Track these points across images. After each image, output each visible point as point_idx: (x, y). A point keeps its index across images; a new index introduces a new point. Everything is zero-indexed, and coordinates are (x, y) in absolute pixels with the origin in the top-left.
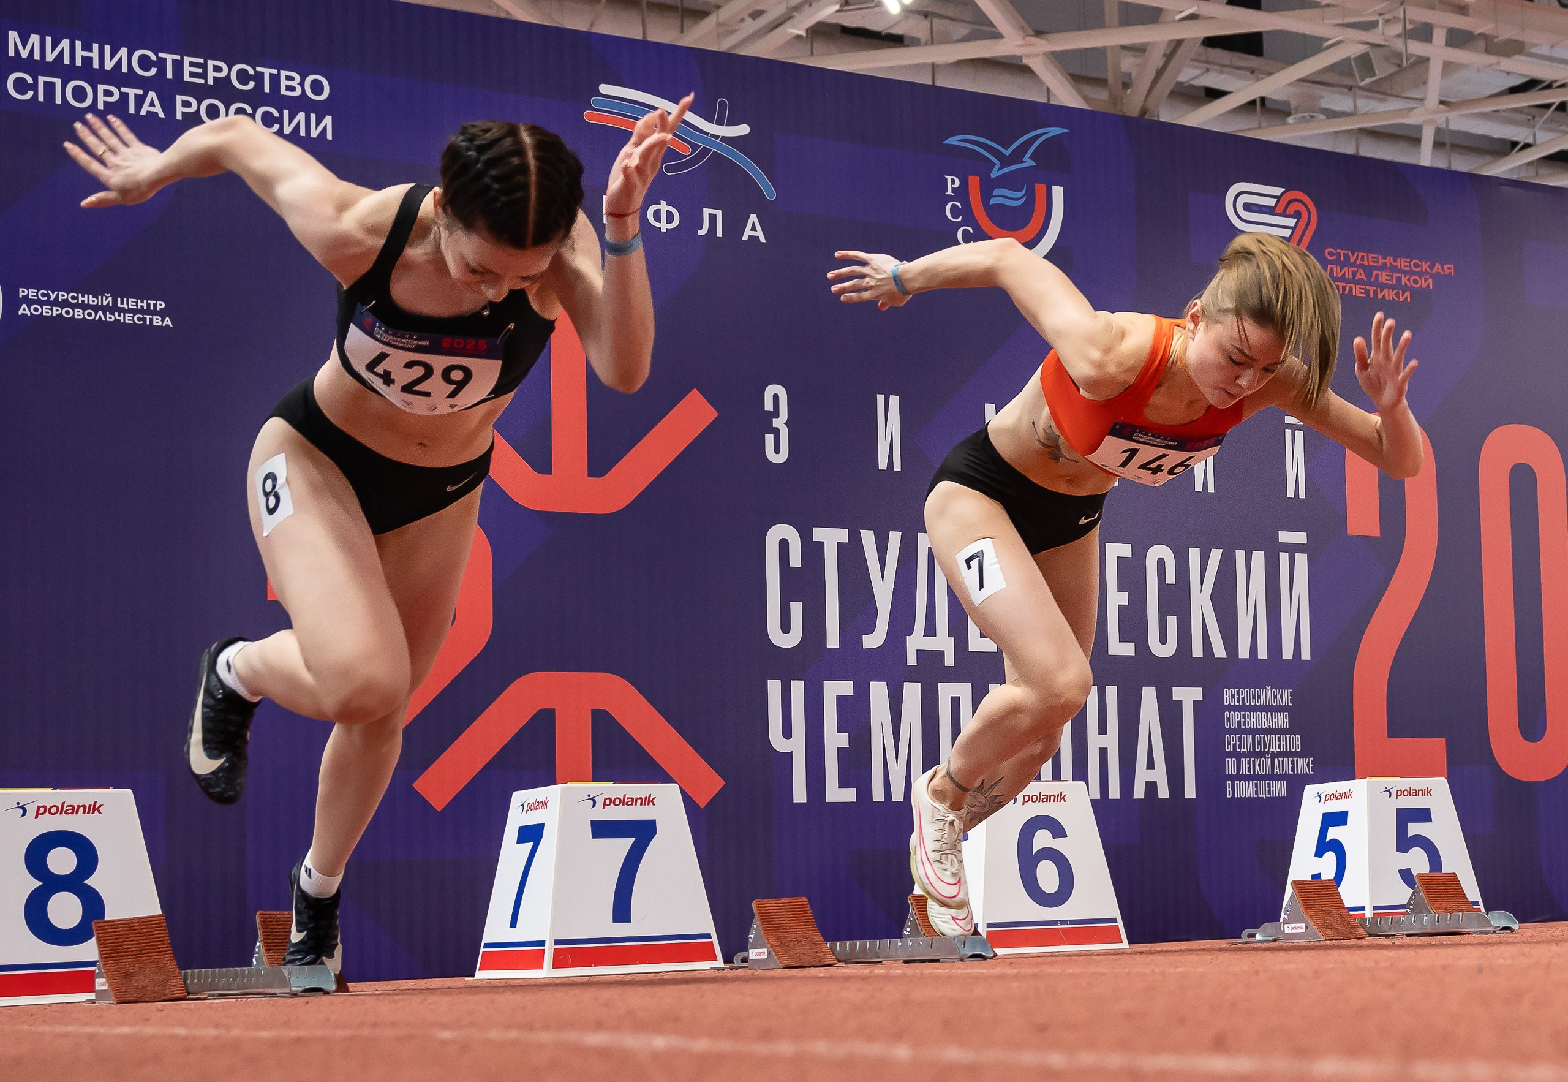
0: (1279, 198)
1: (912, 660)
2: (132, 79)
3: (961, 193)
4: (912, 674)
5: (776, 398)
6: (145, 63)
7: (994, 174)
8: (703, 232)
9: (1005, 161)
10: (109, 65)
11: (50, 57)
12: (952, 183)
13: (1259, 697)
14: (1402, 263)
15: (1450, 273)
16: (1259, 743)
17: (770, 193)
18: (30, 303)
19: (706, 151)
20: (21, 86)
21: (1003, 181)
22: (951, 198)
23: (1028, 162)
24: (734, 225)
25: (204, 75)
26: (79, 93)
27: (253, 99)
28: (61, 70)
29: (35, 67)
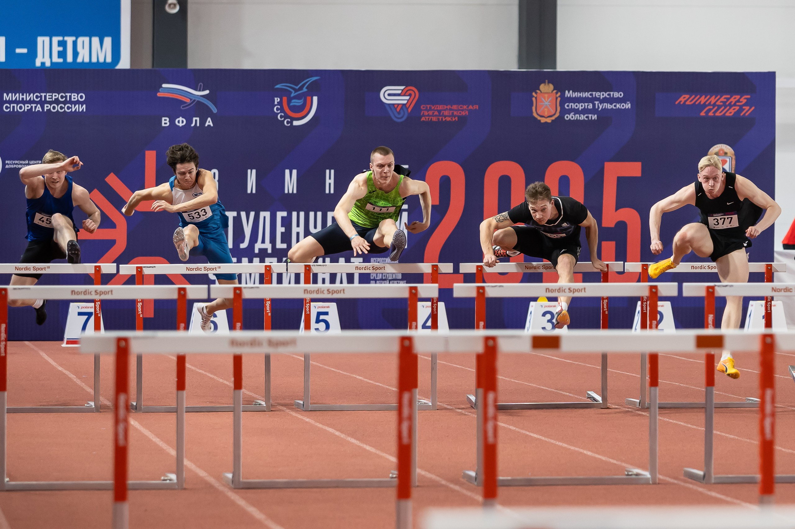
0: (402, 90)
1: (257, 251)
2: (34, 102)
3: (280, 103)
4: (256, 256)
6: (37, 97)
7: (292, 95)
8: (193, 125)
9: (296, 90)
10: (28, 99)
11: (14, 99)
12: (277, 100)
13: (385, 261)
14: (455, 107)
15: (476, 109)
16: (384, 276)
17: (215, 110)
18: (8, 164)
19: (194, 100)
20: (7, 108)
21: (295, 97)
22: (276, 105)
23: (305, 90)
24: (203, 122)
25: (52, 98)
26: (21, 108)
27: (65, 103)
28: (16, 102)
29: (10, 102)
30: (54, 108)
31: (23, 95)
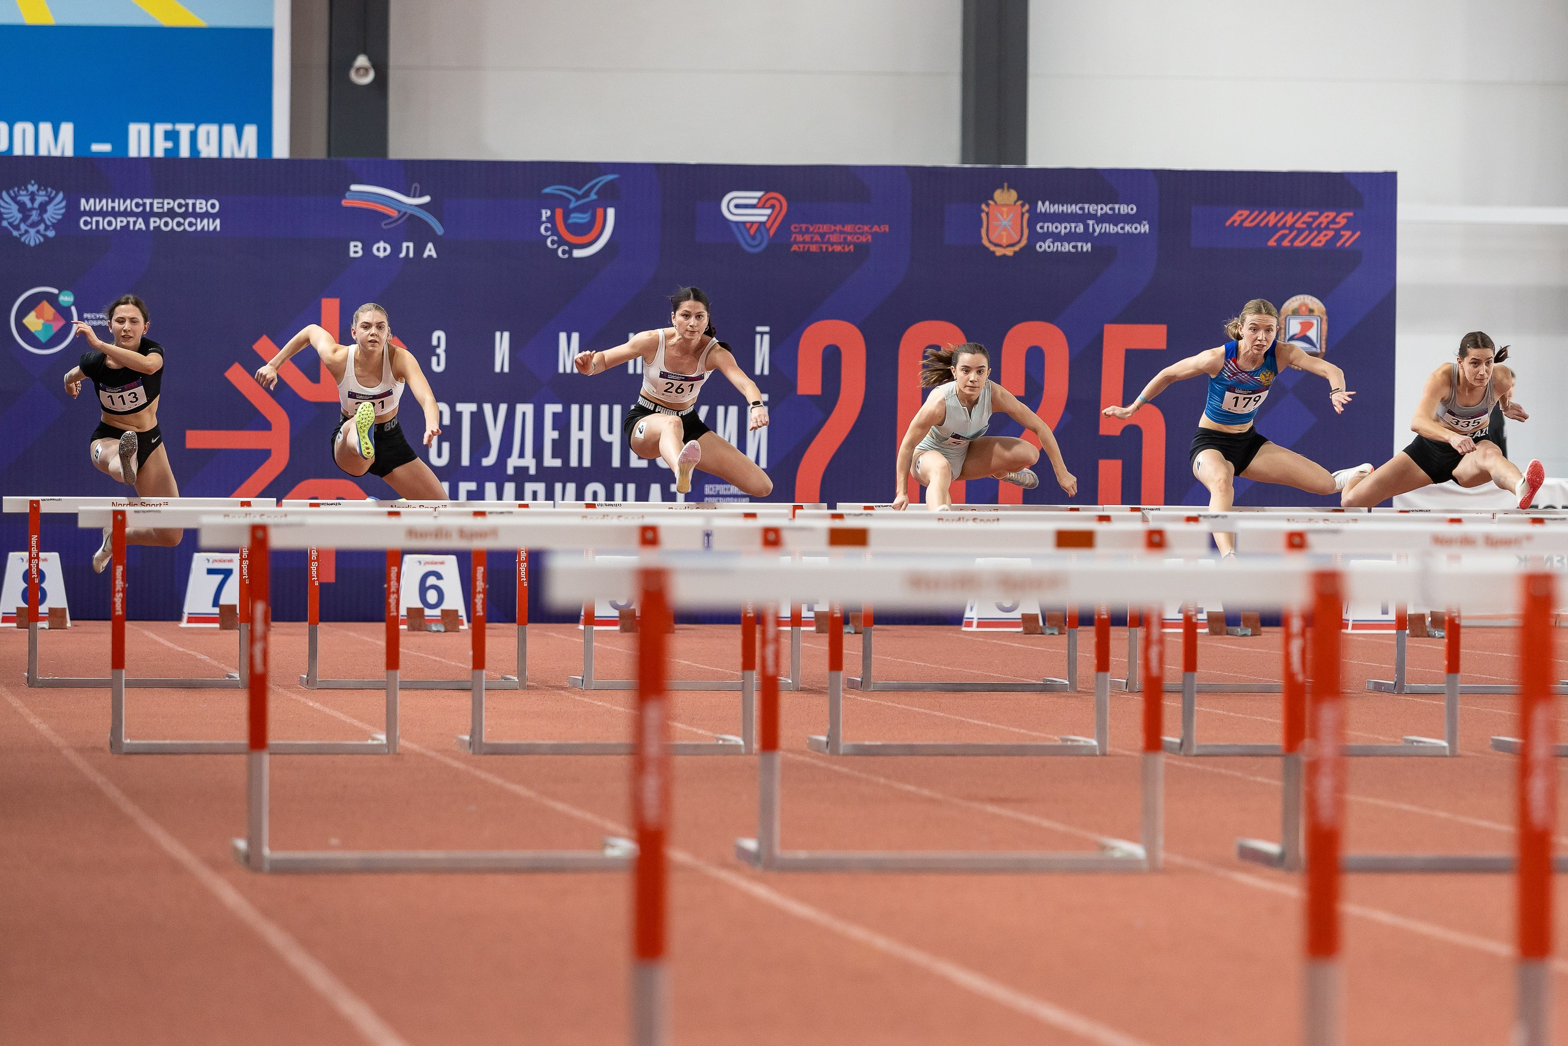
0: (760, 199)
1: (510, 471)
2: (132, 214)
3: (551, 219)
4: (510, 479)
5: (439, 338)
6: (137, 205)
7: (572, 205)
8: (402, 255)
9: (578, 198)
10: (122, 209)
11: (98, 208)
12: (546, 214)
14: (848, 228)
15: (885, 231)
17: (439, 230)
19: (405, 213)
20: (86, 223)
21: (577, 210)
22: (544, 222)
23: (593, 196)
24: (419, 249)
25: (163, 208)
26: (110, 223)
27: (184, 215)
28: (102, 213)
29: (92, 214)
30: (166, 224)
31: (113, 201)
